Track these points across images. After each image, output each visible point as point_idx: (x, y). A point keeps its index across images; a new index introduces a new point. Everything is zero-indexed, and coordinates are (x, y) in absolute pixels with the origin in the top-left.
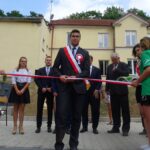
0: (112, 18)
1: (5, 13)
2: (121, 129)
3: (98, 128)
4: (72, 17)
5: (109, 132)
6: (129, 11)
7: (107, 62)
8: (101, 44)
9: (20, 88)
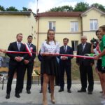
1: (5, 9)
4: (52, 10)
5: (79, 91)
6: (92, 6)
7: (77, 42)
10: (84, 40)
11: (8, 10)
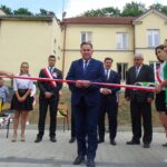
0: (132, 15)
2: (141, 140)
3: (116, 139)
4: (87, 14)
5: (128, 143)
6: (151, 7)
7: (125, 65)
8: (119, 45)
9: (21, 95)
10: (138, 60)
11: (16, 12)
